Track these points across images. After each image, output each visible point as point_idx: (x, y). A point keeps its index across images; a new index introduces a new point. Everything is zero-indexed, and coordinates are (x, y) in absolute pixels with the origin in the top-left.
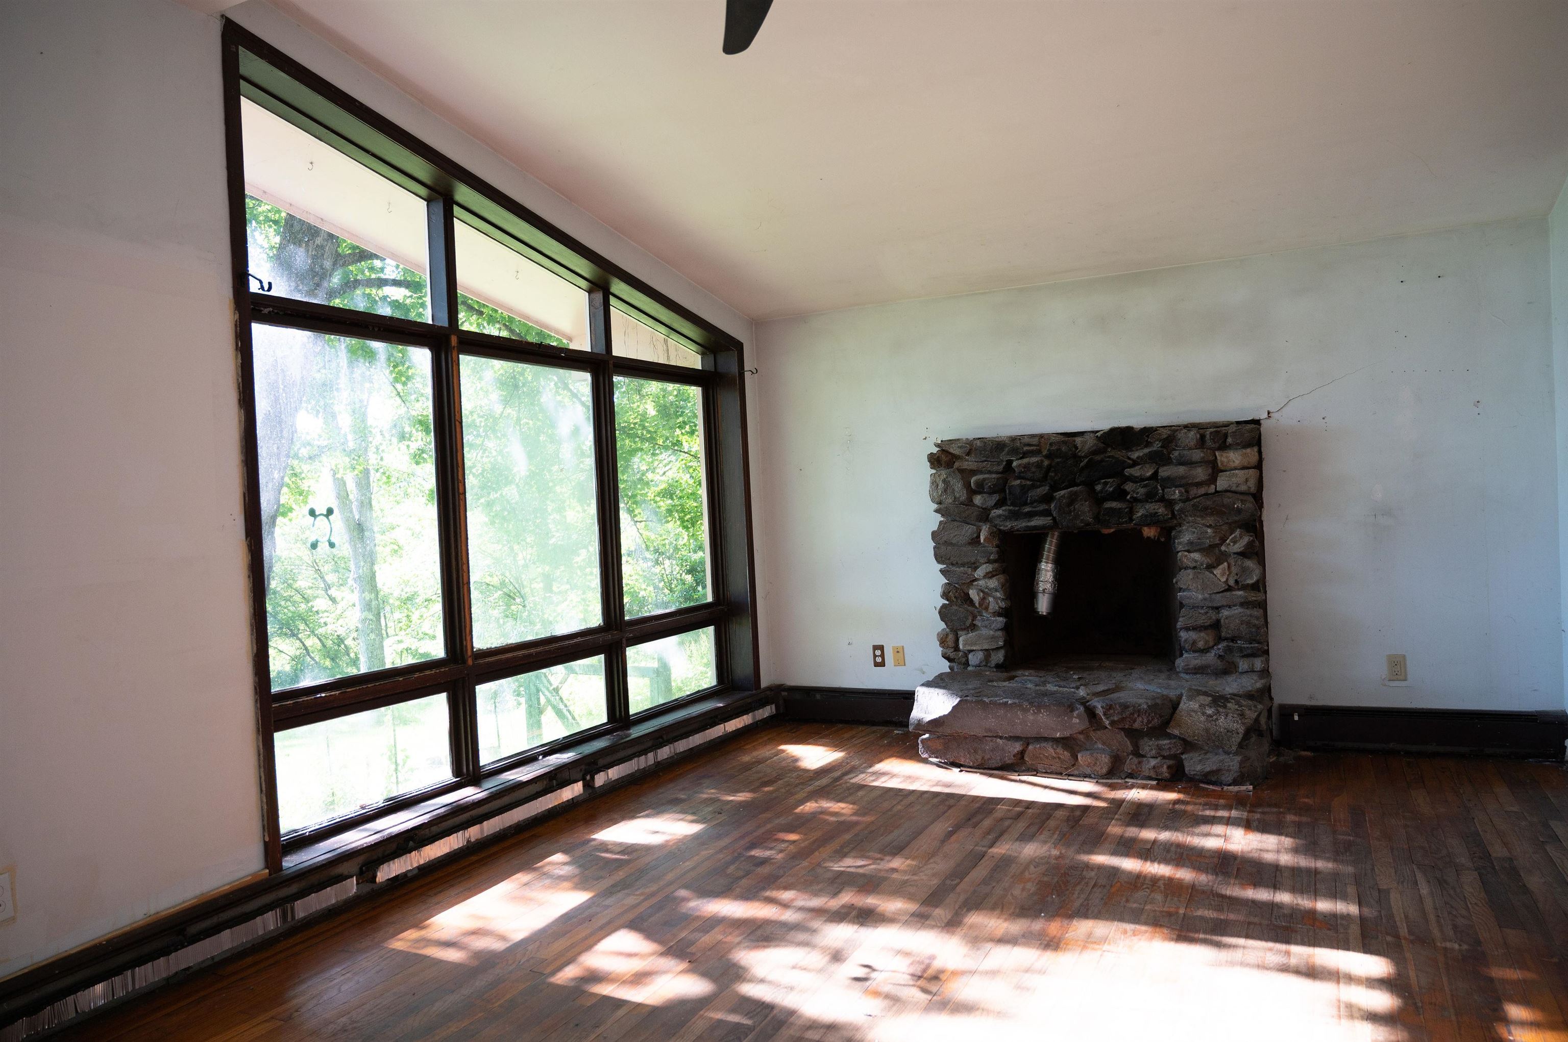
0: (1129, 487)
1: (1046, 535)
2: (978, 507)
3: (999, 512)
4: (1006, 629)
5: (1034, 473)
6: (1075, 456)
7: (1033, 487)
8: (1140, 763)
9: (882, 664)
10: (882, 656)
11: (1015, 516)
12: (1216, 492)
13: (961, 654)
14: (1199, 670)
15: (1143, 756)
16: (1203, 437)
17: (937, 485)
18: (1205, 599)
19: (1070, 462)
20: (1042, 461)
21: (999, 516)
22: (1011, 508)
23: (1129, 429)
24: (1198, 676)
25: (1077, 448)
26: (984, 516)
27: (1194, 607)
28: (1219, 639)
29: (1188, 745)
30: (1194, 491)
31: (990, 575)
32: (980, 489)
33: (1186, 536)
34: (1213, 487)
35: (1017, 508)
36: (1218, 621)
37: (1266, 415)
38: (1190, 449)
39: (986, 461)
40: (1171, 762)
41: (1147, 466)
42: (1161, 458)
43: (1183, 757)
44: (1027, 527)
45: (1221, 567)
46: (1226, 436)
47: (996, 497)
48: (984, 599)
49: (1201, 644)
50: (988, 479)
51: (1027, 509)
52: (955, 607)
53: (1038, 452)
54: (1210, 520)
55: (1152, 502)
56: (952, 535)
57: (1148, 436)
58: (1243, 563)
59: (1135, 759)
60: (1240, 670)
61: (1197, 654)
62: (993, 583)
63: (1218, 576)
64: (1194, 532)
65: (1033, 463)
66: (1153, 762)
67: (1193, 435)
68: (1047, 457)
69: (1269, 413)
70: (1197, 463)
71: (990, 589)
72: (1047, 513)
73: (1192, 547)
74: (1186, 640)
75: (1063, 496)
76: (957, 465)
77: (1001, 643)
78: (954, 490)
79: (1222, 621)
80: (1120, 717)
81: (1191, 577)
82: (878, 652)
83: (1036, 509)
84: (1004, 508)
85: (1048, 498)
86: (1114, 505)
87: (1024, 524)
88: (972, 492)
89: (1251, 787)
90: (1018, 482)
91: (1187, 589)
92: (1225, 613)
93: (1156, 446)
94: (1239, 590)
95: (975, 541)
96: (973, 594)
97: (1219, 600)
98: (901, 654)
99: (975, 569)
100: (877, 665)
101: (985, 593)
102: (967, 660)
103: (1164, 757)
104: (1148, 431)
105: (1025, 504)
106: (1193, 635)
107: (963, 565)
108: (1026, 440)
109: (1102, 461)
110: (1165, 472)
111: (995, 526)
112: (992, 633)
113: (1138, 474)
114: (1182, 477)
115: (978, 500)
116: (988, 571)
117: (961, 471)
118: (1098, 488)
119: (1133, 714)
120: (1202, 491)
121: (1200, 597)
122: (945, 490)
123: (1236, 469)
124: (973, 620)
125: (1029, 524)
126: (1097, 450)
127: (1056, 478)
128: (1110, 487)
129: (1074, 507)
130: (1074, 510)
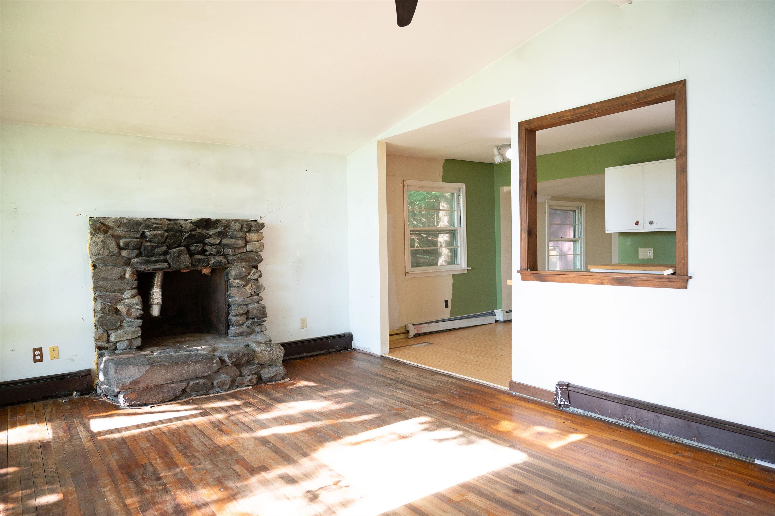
0: (207, 248)
1: (155, 273)
2: (123, 257)
3: (137, 260)
4: (142, 327)
5: (159, 239)
6: (181, 231)
7: (157, 247)
8: (243, 379)
9: (41, 360)
10: (41, 355)
11: (147, 262)
12: (247, 252)
13: (112, 344)
14: (241, 334)
15: (244, 376)
16: (242, 226)
17: (98, 244)
18: (242, 301)
19: (178, 234)
20: (164, 233)
21: (137, 263)
22: (145, 258)
23: (209, 219)
24: (239, 337)
25: (182, 227)
26: (128, 262)
27: (238, 305)
28: (248, 319)
29: (262, 366)
30: (237, 251)
31: (133, 296)
32: (127, 246)
33: (233, 273)
34: (245, 249)
35: (148, 258)
36: (248, 311)
37: (260, 218)
38: (236, 231)
39: (129, 231)
40: (256, 376)
41: (217, 238)
42: (222, 235)
43: (261, 372)
44: (154, 268)
45: (248, 286)
46: (251, 226)
47: (136, 252)
48: (129, 310)
49: (241, 322)
50: (132, 241)
51: (153, 259)
52: (108, 317)
53: (161, 228)
54: (244, 264)
55: (218, 256)
56: (108, 274)
57: (217, 224)
58: (257, 283)
59: (240, 378)
60: (256, 332)
61: (238, 327)
62: (135, 301)
63: (248, 290)
64: (237, 270)
65: (159, 234)
66: (249, 378)
67: (237, 225)
68: (166, 231)
70: (239, 238)
71: (133, 304)
72: (166, 261)
73: (237, 277)
74: (235, 321)
75: (175, 252)
76: (110, 232)
77: (139, 334)
78: (109, 247)
79: (250, 310)
80: (236, 359)
81: (236, 291)
82: (37, 353)
83: (159, 259)
84: (140, 258)
85: (165, 253)
86: (200, 257)
87: (152, 267)
88: (120, 248)
89: (289, 379)
90: (149, 244)
91: (235, 297)
92: (250, 306)
93: (220, 229)
94: (256, 295)
95: (122, 277)
96: (120, 307)
97: (248, 301)
98: (56, 352)
99: (122, 293)
100: (36, 361)
101: (129, 307)
102: (116, 347)
103: (253, 374)
104: (217, 221)
105: (153, 256)
106: (238, 318)
107: (113, 292)
108: (153, 221)
109: (196, 235)
110: (225, 241)
111: (134, 268)
112: (133, 329)
113: (212, 242)
114: (233, 244)
115: (124, 253)
116: (132, 294)
117: (113, 236)
118: (193, 248)
119: (241, 357)
120: (241, 251)
121: (240, 300)
122: (104, 247)
123: (254, 241)
124: (120, 324)
125: (155, 267)
126: (192, 229)
127: (171, 242)
128: (199, 248)
129: (181, 258)
130: (181, 260)
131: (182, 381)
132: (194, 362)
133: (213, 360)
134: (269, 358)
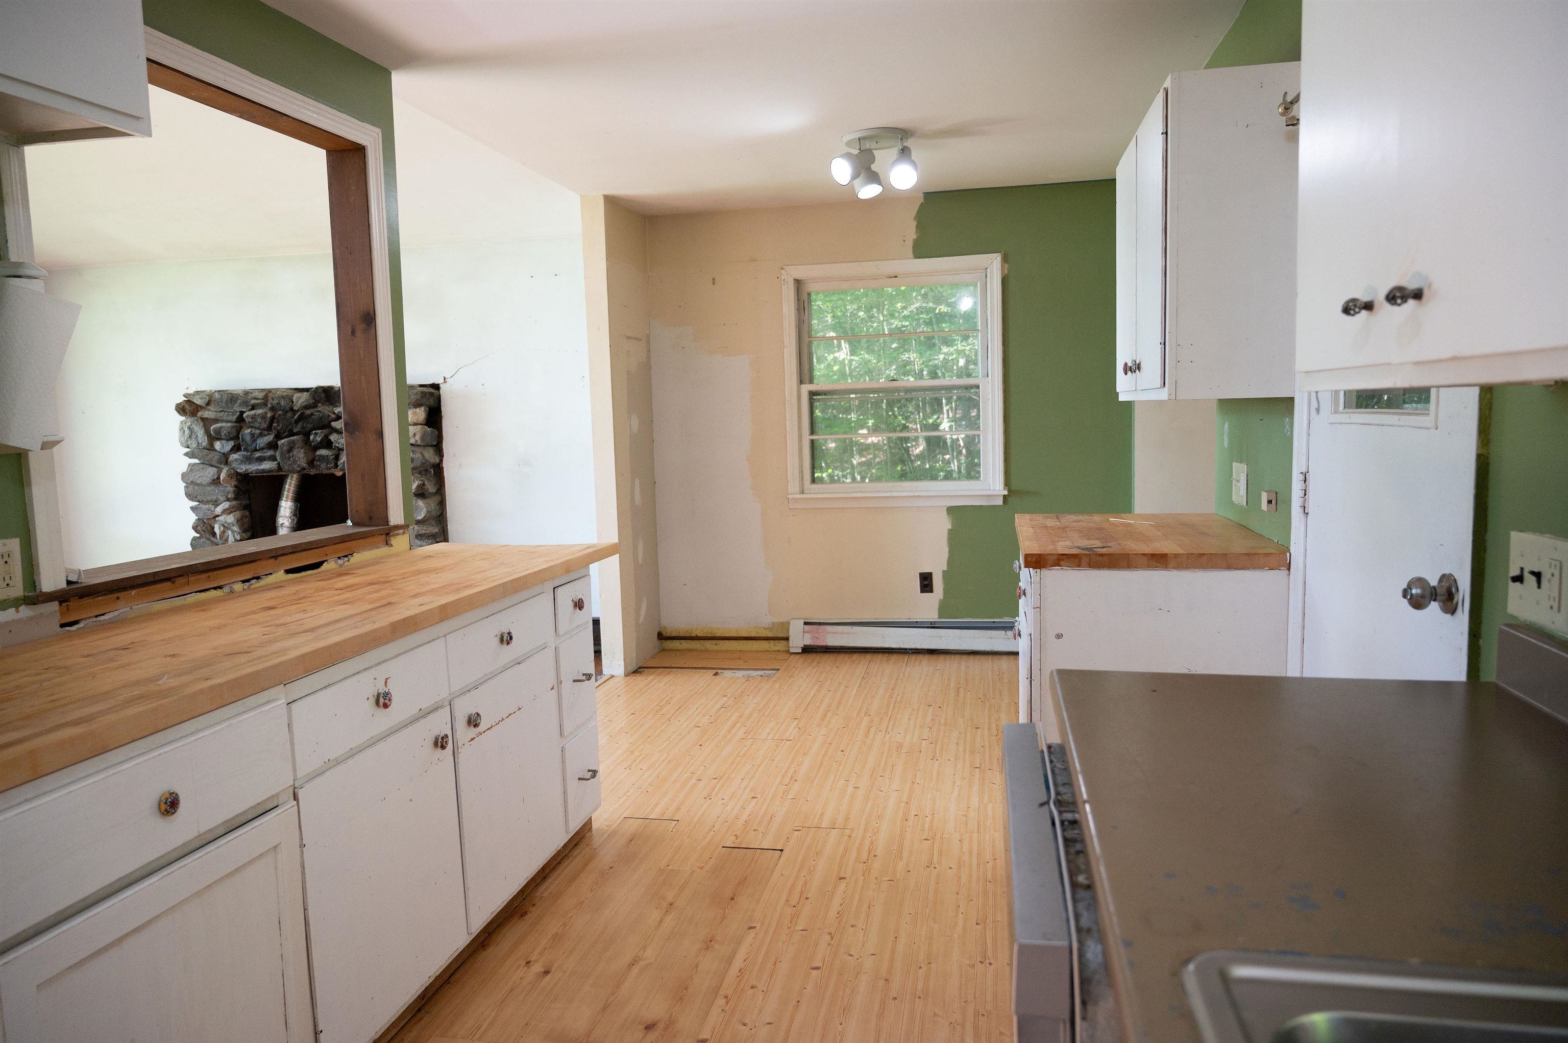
0: (333, 437)
2: (218, 451)
3: (235, 456)
5: (261, 423)
6: (292, 409)
7: (261, 435)
11: (248, 460)
17: (184, 431)
19: (288, 414)
20: (266, 413)
21: (236, 460)
22: (245, 453)
23: (331, 388)
25: (292, 402)
26: (223, 460)
31: (228, 512)
32: (218, 436)
35: (249, 454)
37: (442, 381)
39: (223, 411)
44: (257, 470)
47: (231, 444)
48: (224, 532)
50: (224, 427)
51: (258, 454)
52: (203, 540)
53: (265, 404)
56: (197, 476)
58: (416, 502)
62: (230, 519)
65: (259, 415)
68: (271, 409)
69: (445, 379)
71: (229, 524)
72: (273, 458)
75: (284, 444)
76: (199, 414)
78: (197, 436)
83: (265, 455)
84: (239, 453)
85: (273, 446)
86: (324, 452)
87: (255, 468)
88: (212, 439)
90: (249, 430)
94: (415, 524)
95: (216, 481)
96: (217, 528)
99: (217, 506)
101: (226, 527)
105: (255, 450)
107: (208, 503)
108: (257, 394)
109: (312, 414)
111: (232, 469)
113: (339, 427)
115: (218, 445)
116: (225, 508)
117: (203, 419)
118: (311, 437)
122: (190, 437)
125: (259, 468)
126: (306, 405)
127: (278, 428)
128: (319, 437)
129: (293, 454)
130: (293, 456)
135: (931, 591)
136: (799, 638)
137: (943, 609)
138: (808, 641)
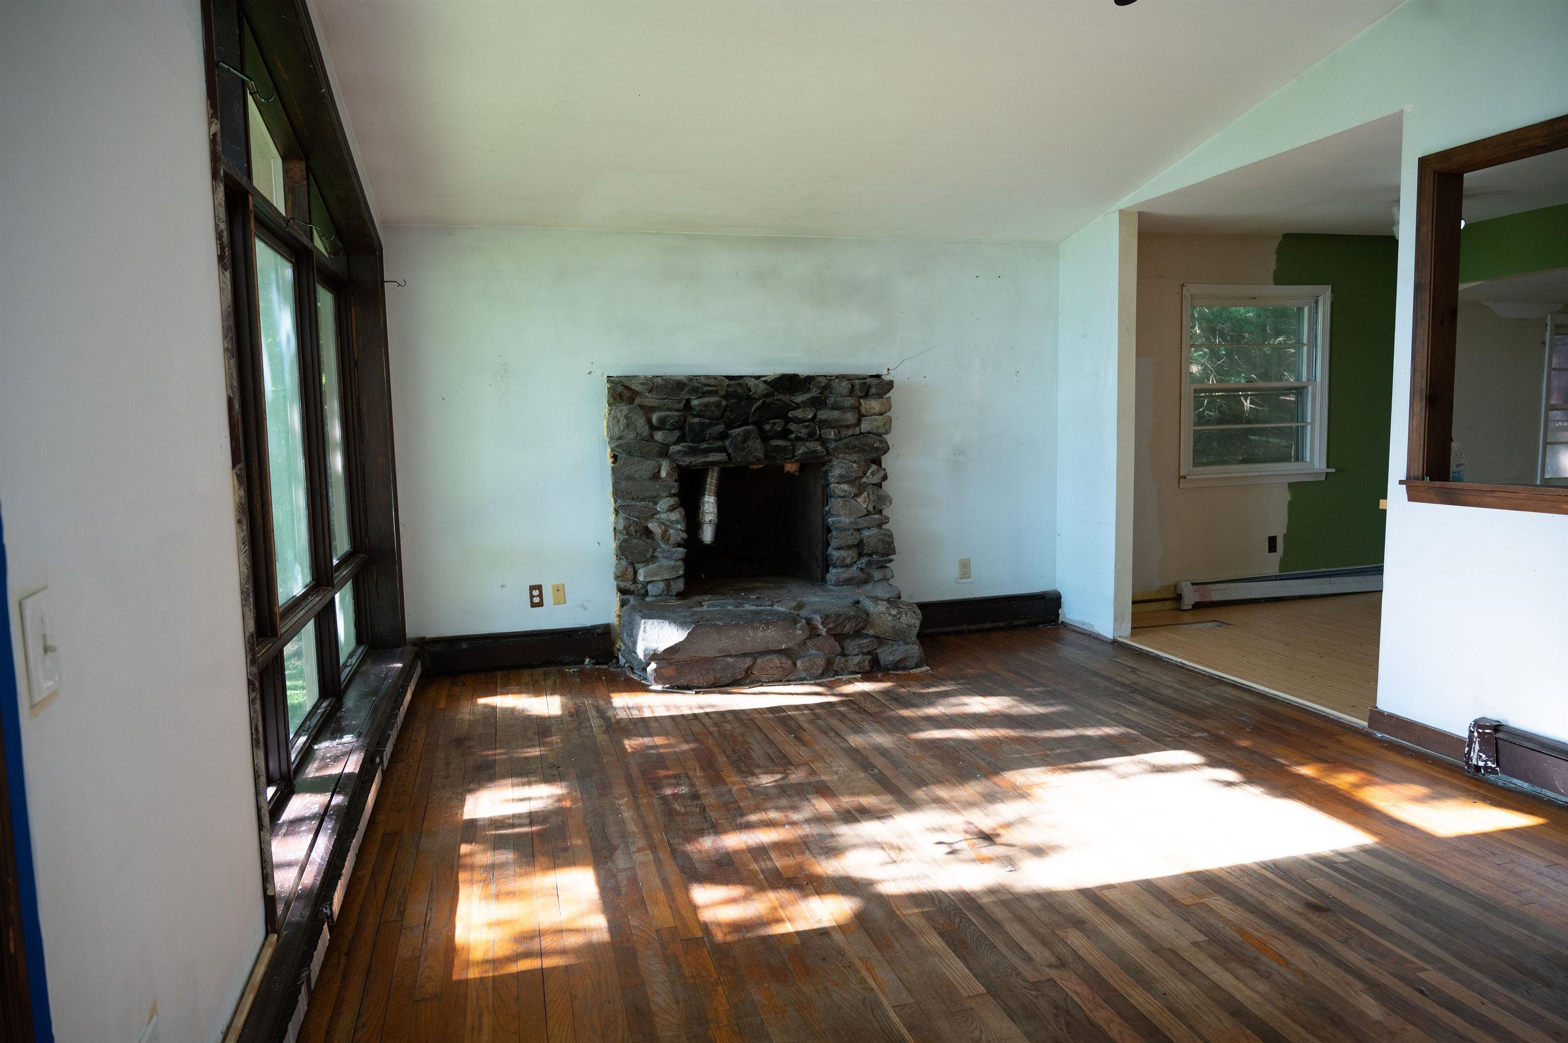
0: (793, 427)
1: (707, 470)
2: (657, 442)
3: (678, 448)
4: (686, 560)
5: (712, 412)
6: (749, 398)
7: (711, 425)
8: (846, 661)
9: (540, 604)
10: (540, 596)
11: (693, 451)
12: (861, 433)
13: (640, 586)
14: (848, 582)
15: (849, 655)
16: (853, 386)
17: (619, 420)
18: (851, 523)
19: (743, 403)
20: (720, 401)
21: (678, 452)
22: (690, 444)
23: (795, 376)
24: (845, 587)
25: (750, 390)
26: (664, 452)
27: (844, 530)
28: (860, 555)
29: (880, 640)
30: (844, 432)
31: (672, 508)
32: (662, 425)
33: (836, 471)
34: (858, 429)
35: (696, 445)
36: (861, 541)
37: (885, 372)
38: (843, 396)
39: (666, 398)
40: (870, 657)
41: (808, 409)
42: (818, 403)
43: (878, 651)
44: (705, 462)
45: (863, 495)
46: (869, 387)
47: (677, 434)
48: (665, 531)
49: (848, 561)
50: (670, 416)
51: (704, 446)
52: (635, 541)
53: (716, 392)
54: (855, 457)
55: (811, 441)
56: (634, 470)
57: (810, 384)
58: (878, 492)
59: (842, 658)
60: (876, 579)
61: (843, 569)
62: (675, 516)
63: (861, 503)
64: (843, 467)
65: (713, 403)
66: (857, 659)
67: (845, 386)
68: (723, 397)
69: (888, 370)
70: (848, 408)
71: (672, 522)
72: (723, 449)
73: (842, 479)
74: (838, 558)
75: (738, 434)
76: (638, 401)
77: (681, 572)
78: (636, 426)
79: (865, 539)
80: (835, 624)
81: (841, 504)
82: (536, 593)
83: (712, 446)
84: (684, 444)
85: (723, 436)
86: (780, 443)
87: (702, 460)
88: (653, 428)
89: (928, 668)
90: (697, 420)
91: (838, 515)
92: (866, 533)
93: (814, 393)
94: (876, 514)
95: (656, 476)
96: (652, 526)
97: (863, 523)
98: (561, 592)
99: (656, 503)
100: (533, 605)
101: (666, 526)
102: (647, 591)
103: (864, 654)
104: (810, 379)
105: (703, 440)
106: (843, 553)
107: (643, 499)
108: (703, 380)
109: (772, 403)
110: (823, 415)
111: (674, 461)
112: (672, 563)
113: (801, 416)
114: (837, 420)
115: (659, 436)
116: (671, 504)
117: (641, 407)
118: (767, 427)
119: (844, 621)
120: (850, 432)
121: (848, 521)
122: (628, 426)
123: (875, 414)
124: (653, 553)
125: (706, 460)
126: (767, 393)
127: (732, 417)
128: (778, 427)
129: (748, 445)
130: (747, 447)
131: (745, 655)
132: (764, 623)
133: (796, 624)
134: (893, 627)
135: (1275, 551)
136: (1190, 596)
137: (1283, 565)
138: (1198, 599)
